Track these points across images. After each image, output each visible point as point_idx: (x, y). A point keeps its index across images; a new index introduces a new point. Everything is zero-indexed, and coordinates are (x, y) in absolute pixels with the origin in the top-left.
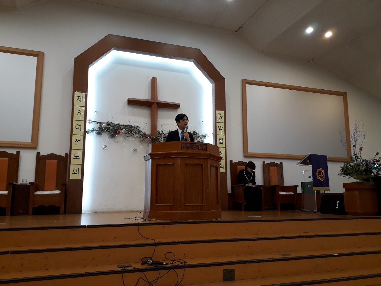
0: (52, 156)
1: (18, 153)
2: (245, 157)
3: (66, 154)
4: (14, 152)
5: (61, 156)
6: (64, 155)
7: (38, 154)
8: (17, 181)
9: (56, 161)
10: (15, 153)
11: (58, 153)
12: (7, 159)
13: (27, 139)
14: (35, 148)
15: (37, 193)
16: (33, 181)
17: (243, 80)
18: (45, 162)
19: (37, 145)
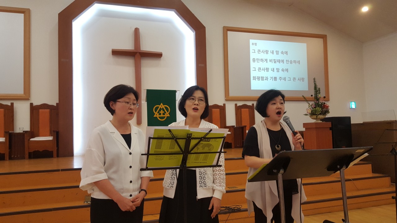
0: (44, 106)
1: (12, 104)
2: (224, 100)
3: (57, 104)
5: (53, 106)
7: (31, 104)
8: (13, 130)
9: (48, 110)
11: (50, 104)
12: (2, 110)
13: (20, 91)
14: (28, 99)
16: (28, 129)
17: (224, 27)
18: (39, 112)
19: (30, 97)
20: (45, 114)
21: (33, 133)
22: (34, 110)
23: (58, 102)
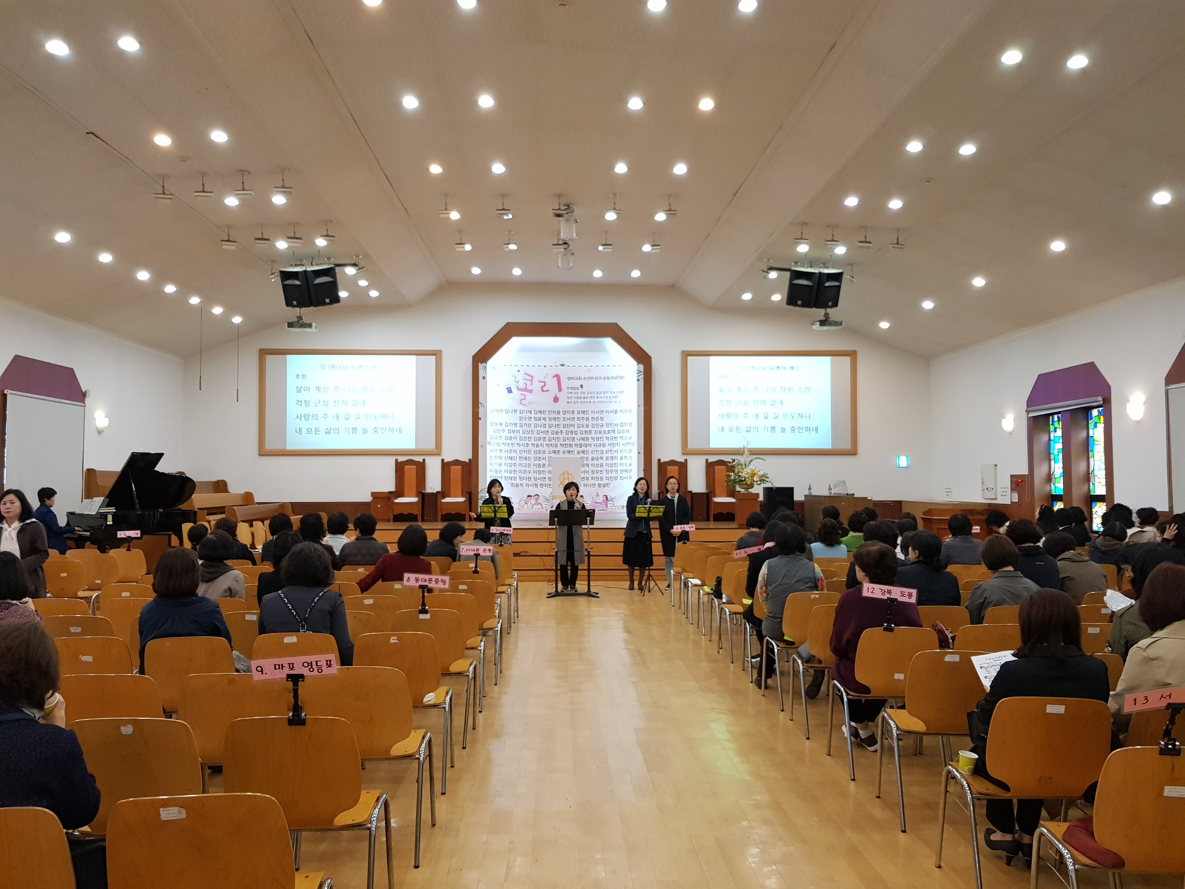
0: (456, 462)
1: (424, 460)
2: (683, 454)
3: (470, 460)
4: (419, 459)
5: (465, 462)
6: (467, 461)
7: (443, 460)
8: (425, 489)
9: (459, 467)
10: (421, 461)
11: (462, 459)
12: (414, 467)
13: (431, 446)
14: (439, 454)
15: (444, 501)
16: (439, 489)
17: (683, 352)
18: (450, 469)
19: (441, 452)
20: (456, 472)
21: (444, 493)
22: (446, 466)
23: (471, 457)
